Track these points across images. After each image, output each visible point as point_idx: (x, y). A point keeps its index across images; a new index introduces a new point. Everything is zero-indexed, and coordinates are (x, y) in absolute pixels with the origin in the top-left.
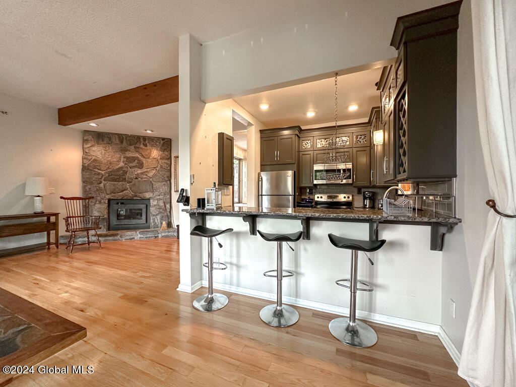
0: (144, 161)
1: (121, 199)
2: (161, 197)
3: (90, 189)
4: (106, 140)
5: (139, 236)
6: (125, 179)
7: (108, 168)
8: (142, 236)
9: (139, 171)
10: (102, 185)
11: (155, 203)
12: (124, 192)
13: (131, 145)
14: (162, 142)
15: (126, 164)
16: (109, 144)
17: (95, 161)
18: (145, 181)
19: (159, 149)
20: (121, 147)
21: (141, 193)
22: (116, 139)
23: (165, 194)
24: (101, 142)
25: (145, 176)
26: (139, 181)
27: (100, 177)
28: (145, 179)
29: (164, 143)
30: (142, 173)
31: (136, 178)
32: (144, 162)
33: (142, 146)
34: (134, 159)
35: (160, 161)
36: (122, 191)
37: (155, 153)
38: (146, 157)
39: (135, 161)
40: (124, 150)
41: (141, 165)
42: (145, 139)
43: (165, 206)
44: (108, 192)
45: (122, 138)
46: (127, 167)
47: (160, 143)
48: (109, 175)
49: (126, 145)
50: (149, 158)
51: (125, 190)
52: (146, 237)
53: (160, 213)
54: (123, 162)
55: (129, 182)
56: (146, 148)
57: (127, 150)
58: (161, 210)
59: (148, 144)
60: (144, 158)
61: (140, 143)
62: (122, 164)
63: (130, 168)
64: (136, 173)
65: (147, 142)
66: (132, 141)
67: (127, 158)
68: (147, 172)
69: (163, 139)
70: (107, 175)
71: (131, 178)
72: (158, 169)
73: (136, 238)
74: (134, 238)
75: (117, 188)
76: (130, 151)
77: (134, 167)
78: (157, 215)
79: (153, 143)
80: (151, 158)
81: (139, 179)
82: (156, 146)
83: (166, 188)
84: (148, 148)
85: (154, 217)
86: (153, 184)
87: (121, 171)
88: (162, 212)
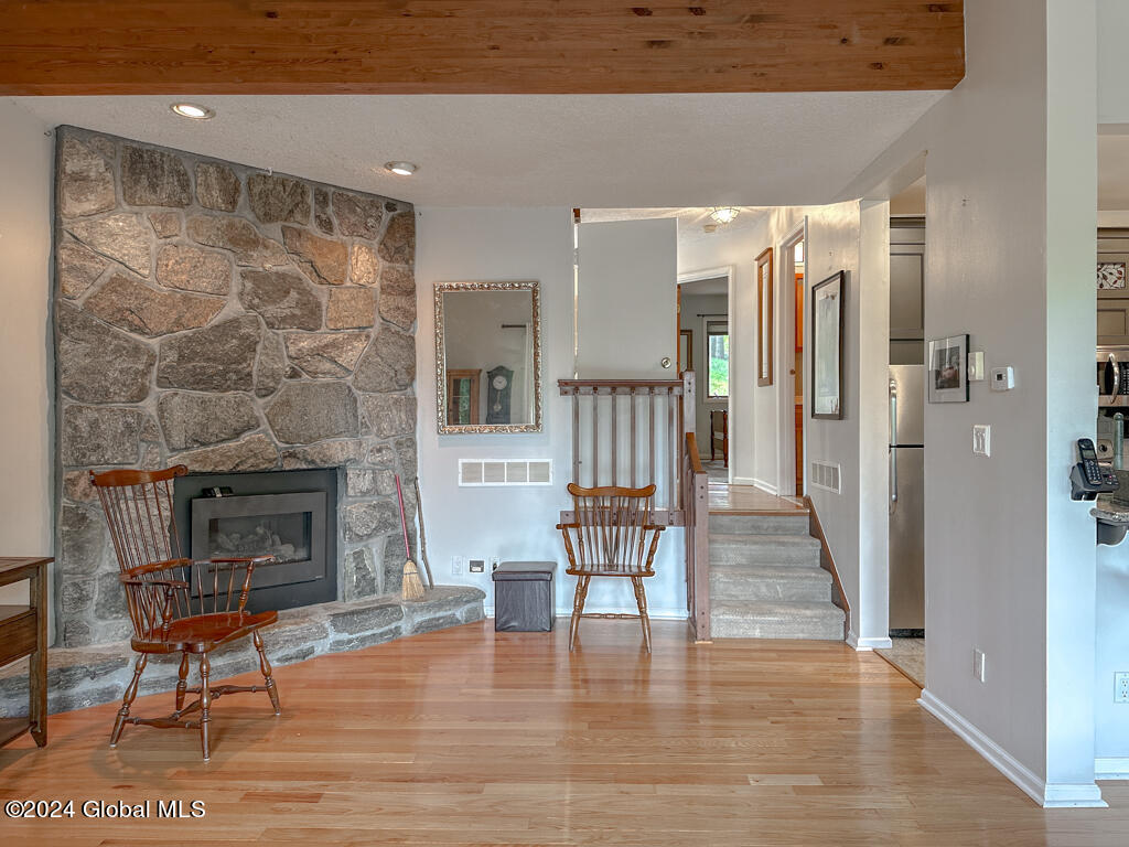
0: (322, 293)
1: (231, 473)
2: (386, 456)
3: (94, 424)
4: (169, 184)
5: (333, 636)
6: (249, 374)
7: (179, 324)
8: (345, 636)
9: (306, 343)
10: (149, 406)
11: (366, 482)
12: (246, 437)
13: (268, 217)
14: (386, 216)
15: (251, 307)
16: (180, 204)
17: (117, 284)
18: (328, 385)
19: (376, 244)
20: (231, 226)
21: (311, 440)
22: (208, 187)
23: (399, 444)
24: (142, 191)
25: (327, 366)
26: (305, 387)
27: (141, 367)
28: (328, 379)
29: (393, 219)
30: (318, 353)
31: (294, 374)
32: (324, 301)
33: (313, 227)
34: (281, 286)
35: (381, 299)
36: (237, 434)
37: (364, 264)
38: (330, 278)
39: (287, 292)
40: (242, 241)
41: (309, 316)
42: (325, 196)
43: (400, 494)
44: (178, 439)
46: (255, 322)
47: (379, 219)
48: (181, 357)
49: (251, 216)
51: (249, 428)
52: (363, 640)
53: (384, 524)
54: (241, 295)
55: (265, 392)
56: (329, 238)
57: (254, 243)
58: (388, 514)
59: (336, 222)
60: (322, 280)
61: (306, 214)
62: (233, 307)
63: (271, 325)
64: (293, 350)
65: (330, 209)
66: (272, 200)
67: (258, 278)
68: (333, 345)
69: (391, 206)
70: (173, 356)
71: (274, 376)
72: (373, 333)
73: (318, 651)
74: (311, 651)
75: (217, 418)
76: (266, 247)
77: (284, 320)
78: (369, 536)
79: (353, 219)
80: (349, 284)
81: (305, 376)
82: (363, 231)
83: (403, 417)
84: (334, 238)
85: (359, 547)
86: (355, 400)
87: (233, 337)
88: (392, 520)
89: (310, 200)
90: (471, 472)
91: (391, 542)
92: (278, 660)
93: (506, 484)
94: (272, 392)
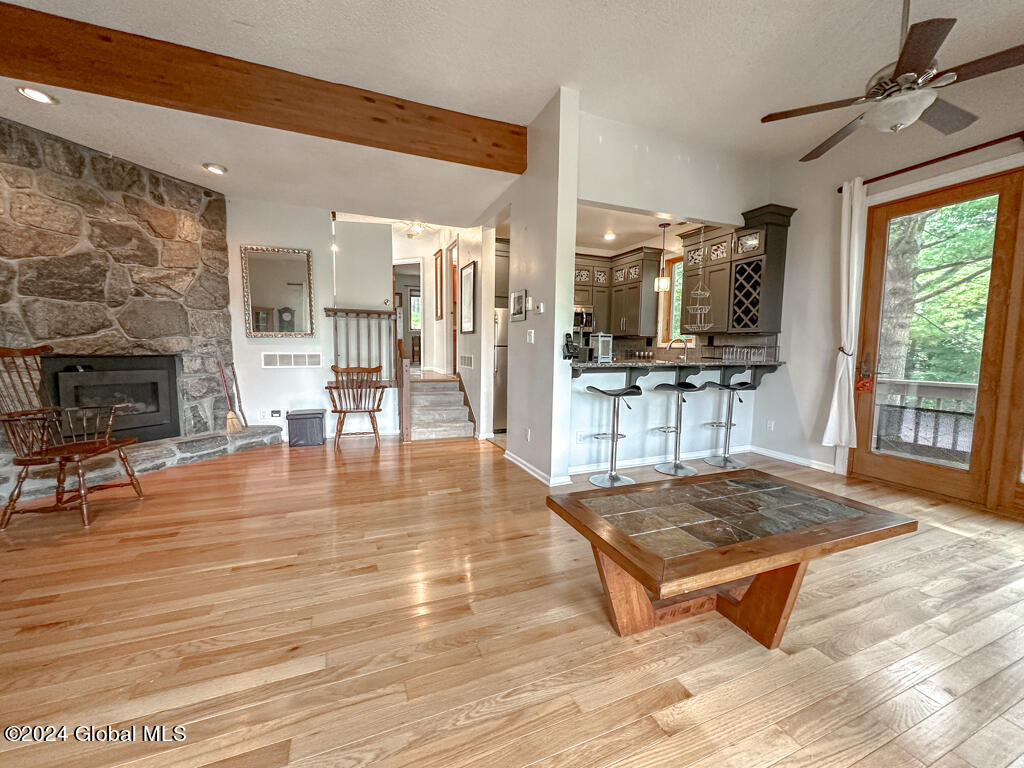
0: (159, 246)
2: (210, 349)
4: (17, 149)
5: (179, 455)
6: (102, 291)
7: (35, 250)
8: (188, 455)
9: (147, 274)
10: (12, 307)
11: (197, 364)
12: (101, 333)
13: (110, 187)
14: (205, 200)
15: (101, 246)
16: (30, 165)
18: (165, 302)
19: (197, 216)
20: (78, 188)
21: (154, 337)
22: (55, 157)
23: (219, 342)
25: (164, 290)
26: (147, 303)
27: (2, 279)
28: (164, 299)
29: (210, 202)
30: (156, 281)
31: (138, 294)
32: (159, 248)
33: (148, 198)
34: (125, 235)
35: (203, 252)
36: (94, 330)
37: (189, 227)
38: (165, 234)
39: (130, 239)
40: (89, 200)
41: (148, 257)
42: (157, 180)
43: (222, 371)
44: (42, 332)
45: (77, 158)
46: (104, 256)
47: (199, 200)
48: (40, 275)
49: (95, 184)
50: (171, 238)
51: (103, 326)
52: (201, 457)
54: (91, 237)
55: (115, 304)
56: (160, 207)
57: (101, 203)
58: (213, 384)
59: (166, 198)
60: (158, 235)
61: (142, 189)
62: (84, 244)
63: (117, 260)
64: (136, 278)
65: (162, 189)
66: (114, 176)
67: (103, 227)
68: (168, 277)
69: (208, 193)
70: (31, 273)
71: (122, 293)
72: (198, 272)
73: (169, 464)
74: (164, 464)
75: (75, 319)
76: (111, 207)
77: (128, 257)
78: (201, 397)
79: (180, 198)
80: (177, 239)
81: (147, 295)
82: (188, 207)
83: (222, 326)
84: (165, 208)
85: (194, 404)
86: (186, 313)
87: (85, 265)
88: (217, 388)
89: (145, 179)
90: (270, 360)
91: (217, 401)
92: (139, 471)
93: (293, 366)
94: (121, 304)
